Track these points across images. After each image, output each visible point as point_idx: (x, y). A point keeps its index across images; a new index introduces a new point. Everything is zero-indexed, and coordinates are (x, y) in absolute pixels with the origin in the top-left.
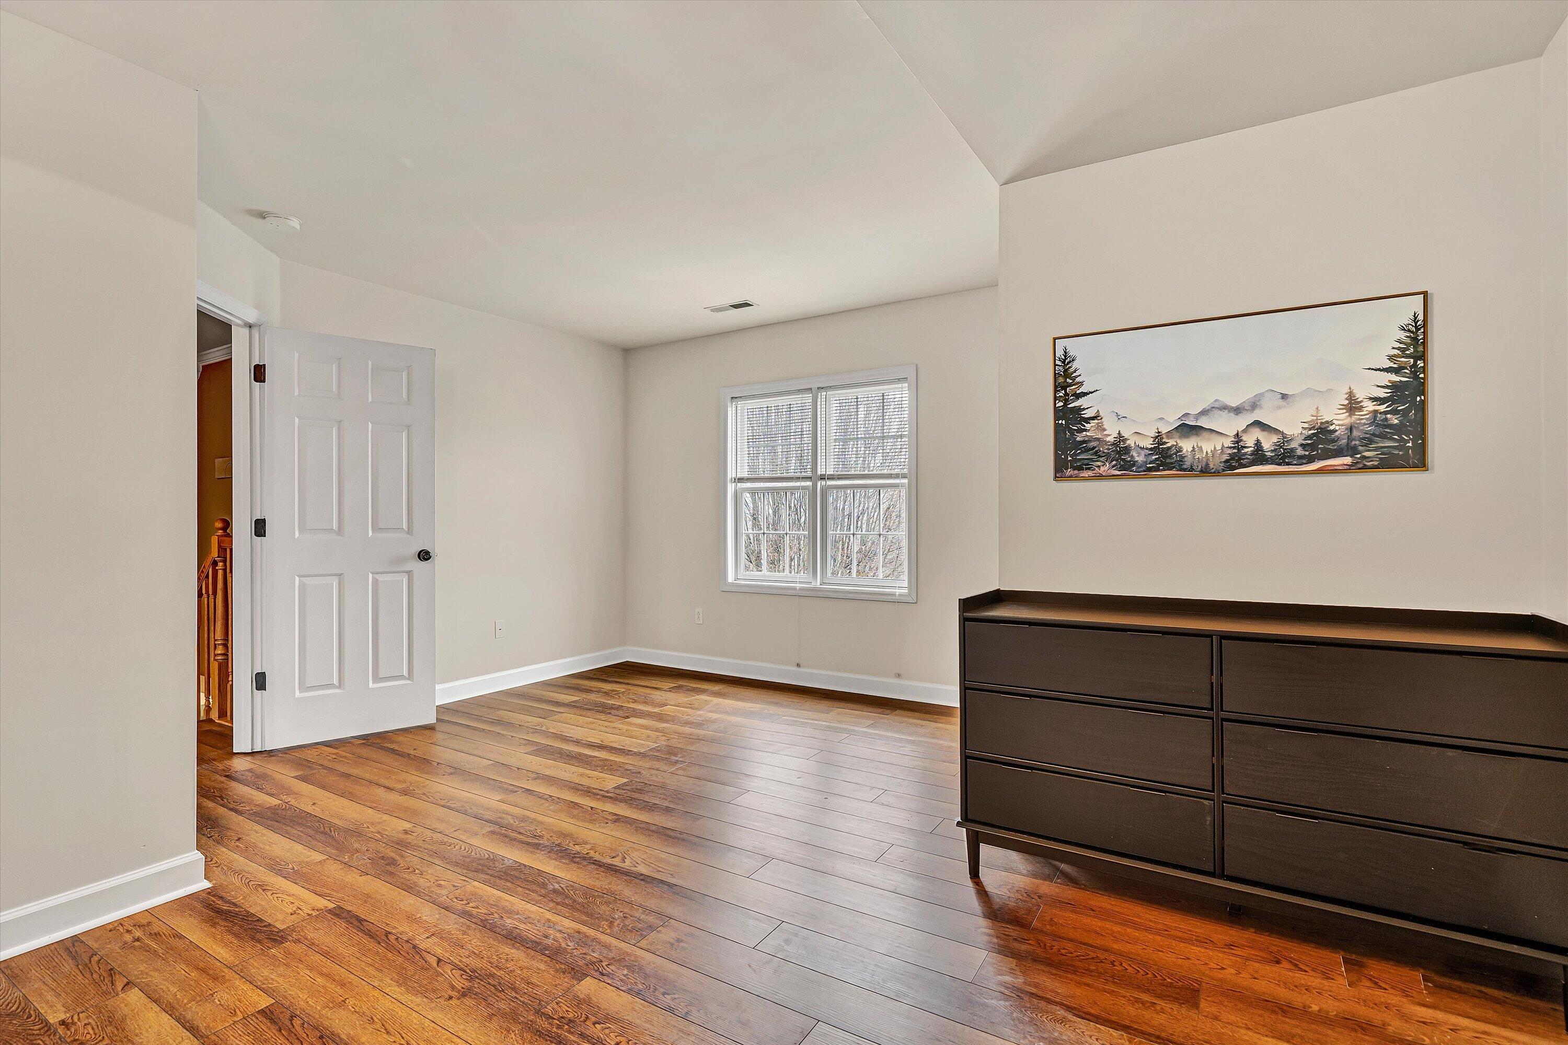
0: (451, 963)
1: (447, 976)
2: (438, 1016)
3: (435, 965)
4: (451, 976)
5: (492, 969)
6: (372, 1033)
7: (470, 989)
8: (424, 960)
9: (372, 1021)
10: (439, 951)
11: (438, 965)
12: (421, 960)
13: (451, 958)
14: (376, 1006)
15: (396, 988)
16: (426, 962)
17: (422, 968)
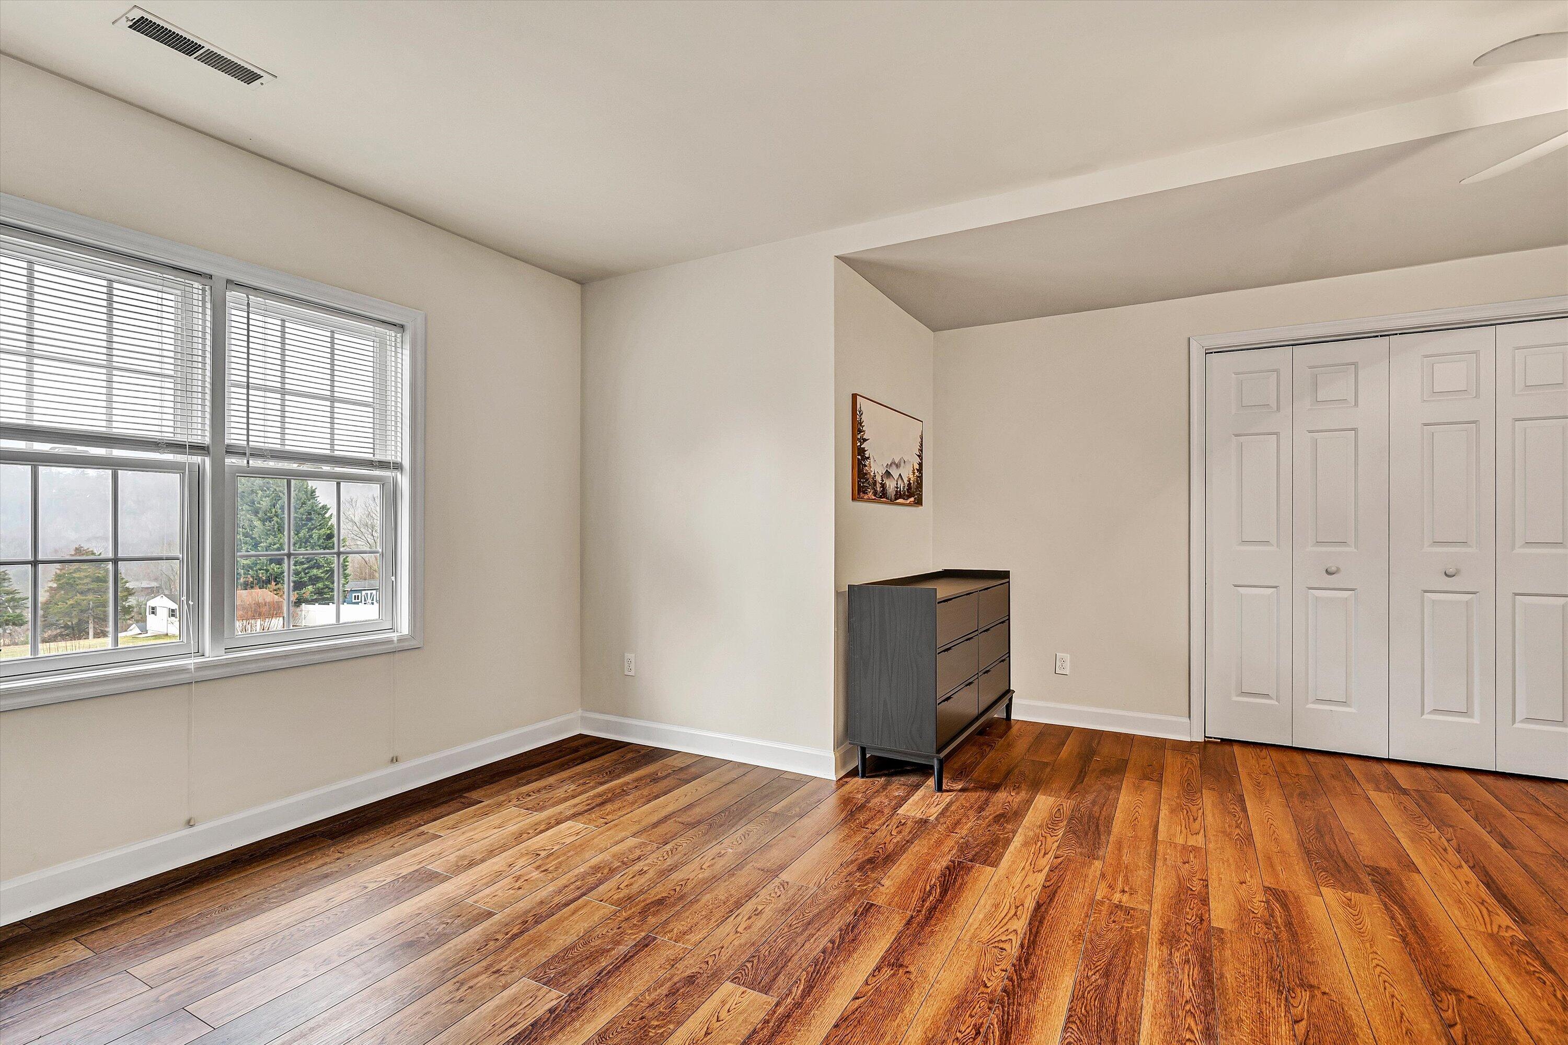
0: (1287, 1011)
1: (1306, 1007)
2: (1349, 992)
3: (1304, 1023)
4: (1302, 1004)
5: (1264, 981)
6: (1417, 1024)
7: (1302, 985)
8: (1308, 1034)
9: (1408, 1032)
10: (1284, 1030)
11: (1302, 1020)
12: (1311, 1036)
13: (1283, 1015)
14: (1394, 1038)
15: (1361, 1035)
16: (1308, 1031)
17: (1319, 1030)
